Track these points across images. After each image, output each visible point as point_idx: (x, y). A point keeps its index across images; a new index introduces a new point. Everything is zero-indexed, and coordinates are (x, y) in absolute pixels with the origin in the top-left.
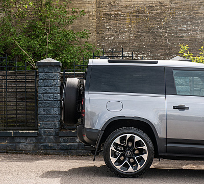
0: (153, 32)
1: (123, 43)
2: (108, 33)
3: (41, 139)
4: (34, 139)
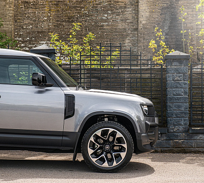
1: (42, 32)
2: (26, 22)
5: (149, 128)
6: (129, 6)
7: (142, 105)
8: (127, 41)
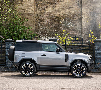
0: (57, 26)
1: (46, 30)
2: (40, 27)
3: (7, 66)
4: (4, 66)
5: (91, 64)
6: (78, 20)
7: (89, 57)
8: (78, 33)
